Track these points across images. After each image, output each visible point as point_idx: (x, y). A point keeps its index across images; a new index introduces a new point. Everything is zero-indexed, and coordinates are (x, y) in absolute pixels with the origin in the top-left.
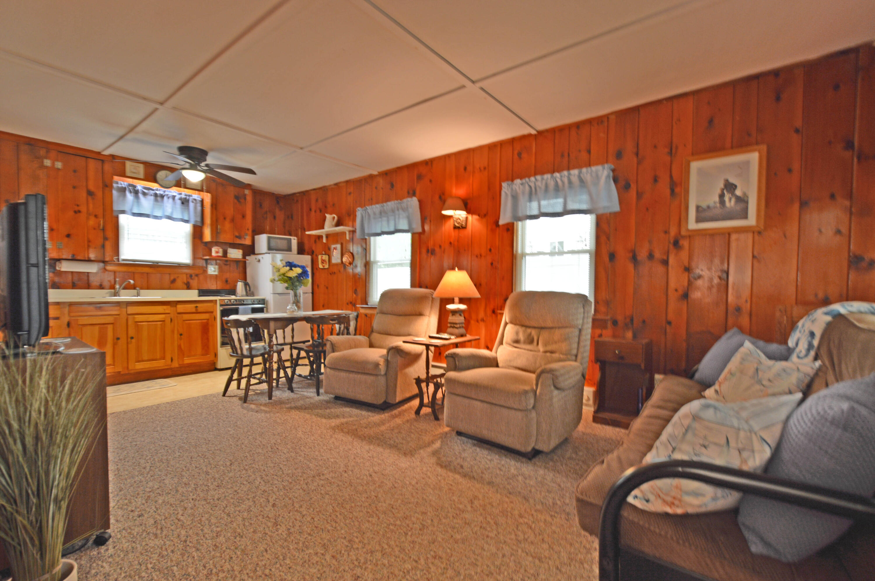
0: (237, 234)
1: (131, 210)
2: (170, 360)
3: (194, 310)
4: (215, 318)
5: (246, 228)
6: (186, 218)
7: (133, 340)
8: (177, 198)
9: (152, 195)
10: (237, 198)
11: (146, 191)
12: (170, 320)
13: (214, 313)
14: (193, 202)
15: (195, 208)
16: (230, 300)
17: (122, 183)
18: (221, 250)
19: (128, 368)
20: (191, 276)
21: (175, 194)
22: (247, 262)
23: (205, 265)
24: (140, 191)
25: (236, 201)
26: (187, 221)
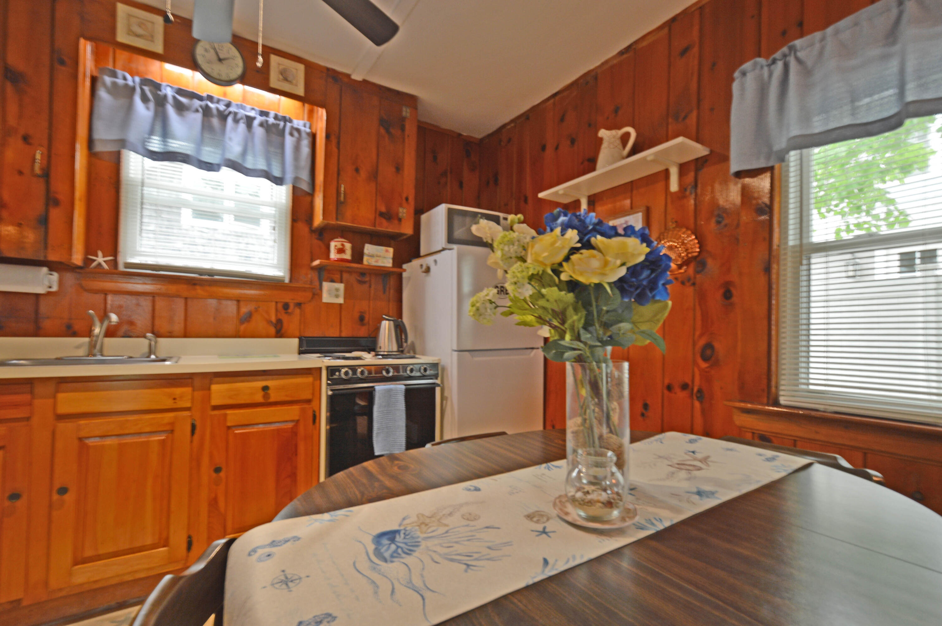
0: (383, 209)
1: (144, 142)
2: (184, 546)
3: (259, 398)
4: (315, 418)
5: (404, 196)
6: (276, 173)
7: (69, 498)
8: (256, 123)
9: (197, 111)
10: (385, 123)
11: (183, 100)
12: (188, 428)
13: (314, 404)
14: (291, 134)
15: (297, 148)
16: (353, 368)
17: (129, 77)
18: (348, 246)
19: (46, 584)
20: (286, 306)
21: (252, 114)
22: (405, 275)
23: (317, 283)
24: (170, 99)
25: (382, 131)
26: (278, 181)
